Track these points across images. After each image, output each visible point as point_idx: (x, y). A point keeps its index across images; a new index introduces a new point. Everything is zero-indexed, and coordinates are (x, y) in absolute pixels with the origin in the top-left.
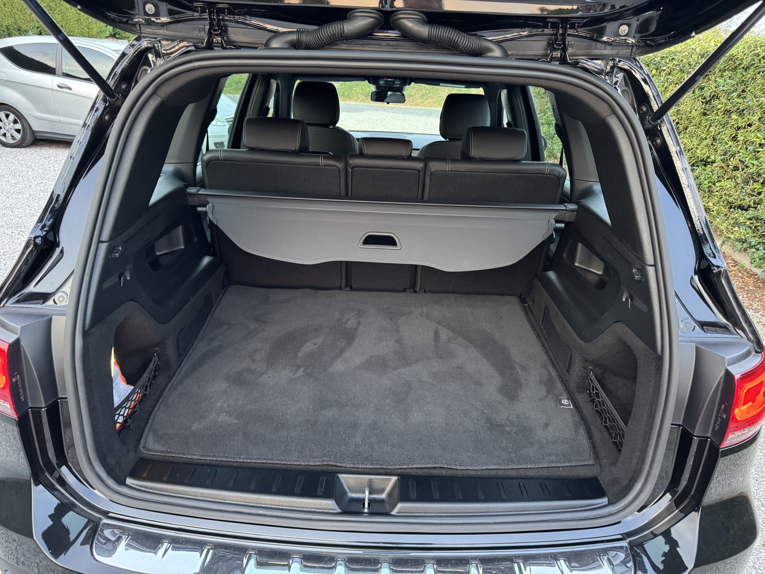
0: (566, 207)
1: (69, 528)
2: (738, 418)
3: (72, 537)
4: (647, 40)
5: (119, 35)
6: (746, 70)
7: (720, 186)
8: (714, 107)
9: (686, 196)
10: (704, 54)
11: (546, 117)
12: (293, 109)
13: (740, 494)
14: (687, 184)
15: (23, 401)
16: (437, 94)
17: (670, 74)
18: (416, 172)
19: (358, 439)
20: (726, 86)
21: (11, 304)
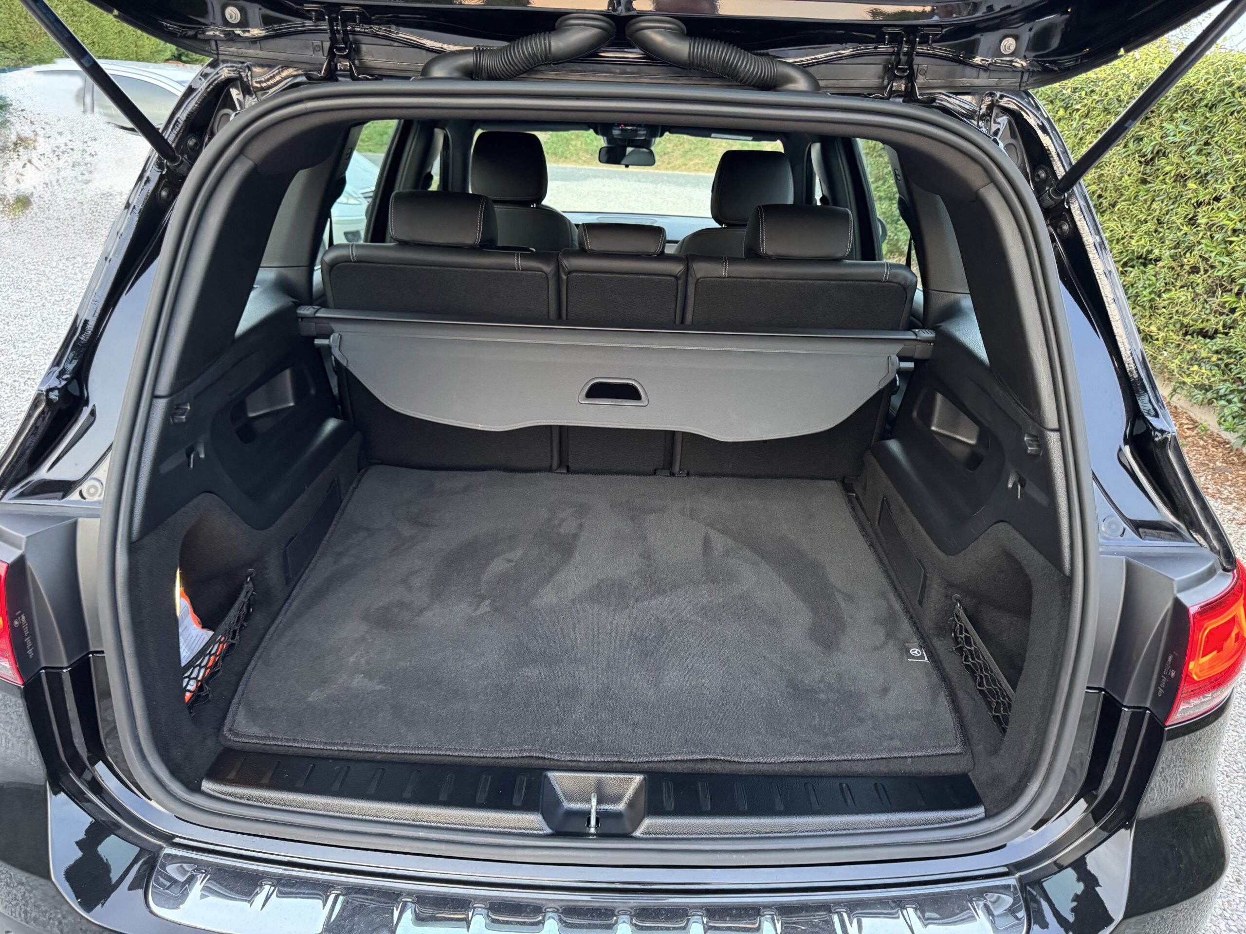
0: (916, 335)
1: (110, 863)
2: (1195, 677)
3: (114, 877)
4: (1045, 62)
5: (187, 56)
6: (1210, 108)
7: (1169, 299)
8: (1158, 170)
9: (1111, 317)
10: (1143, 84)
11: (885, 187)
12: (472, 176)
13: (1198, 799)
14: (1112, 297)
15: (31, 657)
16: (707, 151)
17: (1087, 116)
18: (673, 279)
19: (579, 713)
20: (1178, 136)
21: (10, 499)
